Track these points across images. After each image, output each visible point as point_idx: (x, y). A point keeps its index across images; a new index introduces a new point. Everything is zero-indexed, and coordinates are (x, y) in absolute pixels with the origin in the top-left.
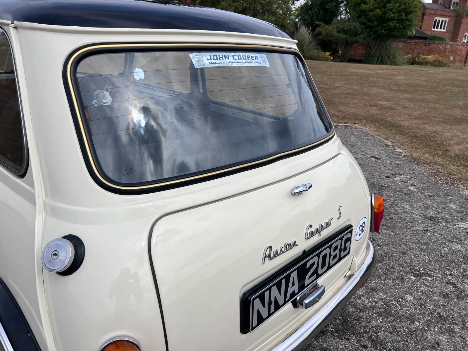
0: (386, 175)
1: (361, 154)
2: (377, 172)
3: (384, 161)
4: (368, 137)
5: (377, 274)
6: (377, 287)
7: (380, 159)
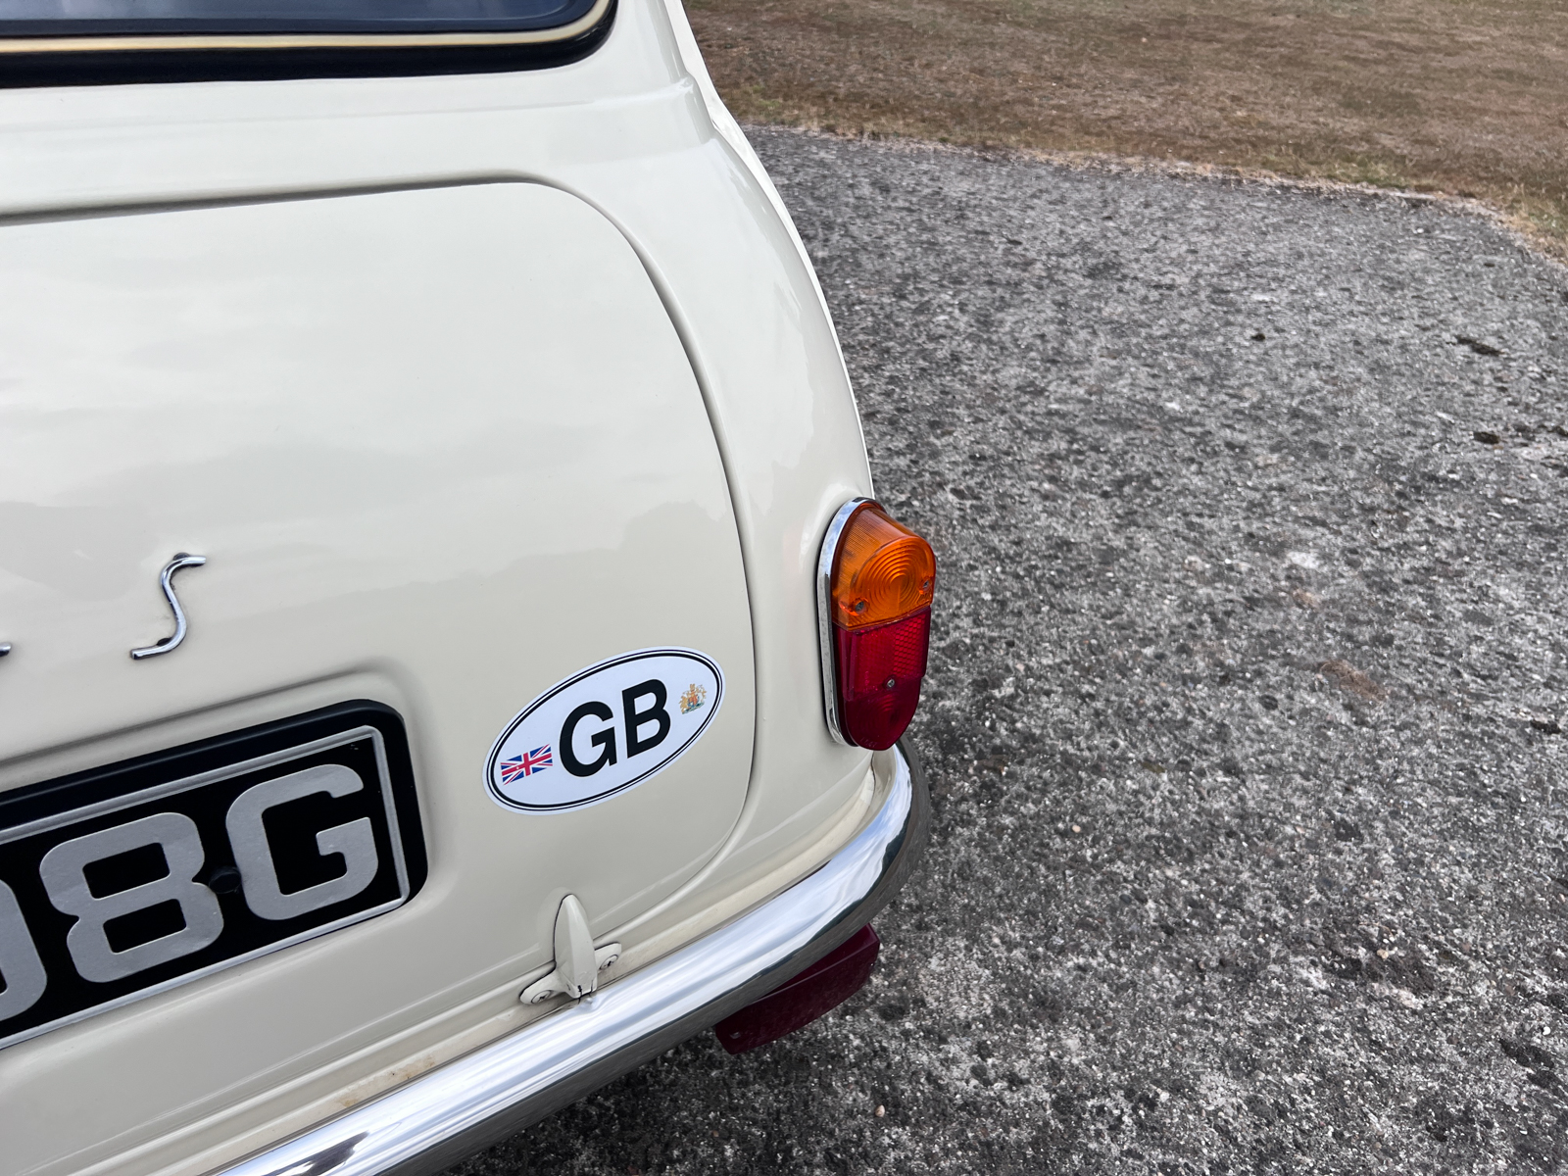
0: (1485, 428)
1: (1417, 322)
2: (1444, 412)
3: (1513, 364)
4: (1497, 252)
5: (1126, 919)
6: (1075, 994)
7: (1494, 353)
